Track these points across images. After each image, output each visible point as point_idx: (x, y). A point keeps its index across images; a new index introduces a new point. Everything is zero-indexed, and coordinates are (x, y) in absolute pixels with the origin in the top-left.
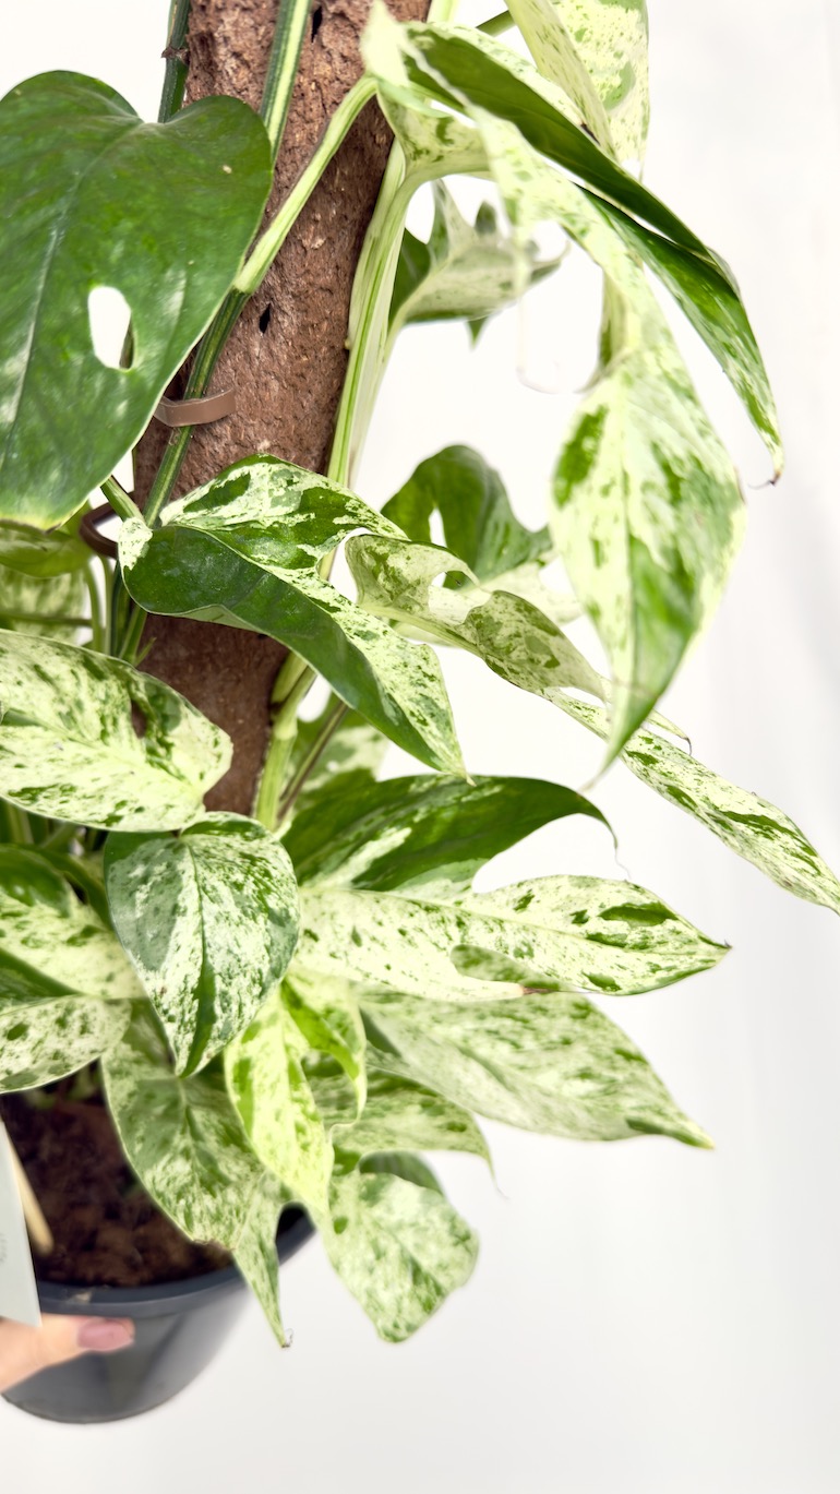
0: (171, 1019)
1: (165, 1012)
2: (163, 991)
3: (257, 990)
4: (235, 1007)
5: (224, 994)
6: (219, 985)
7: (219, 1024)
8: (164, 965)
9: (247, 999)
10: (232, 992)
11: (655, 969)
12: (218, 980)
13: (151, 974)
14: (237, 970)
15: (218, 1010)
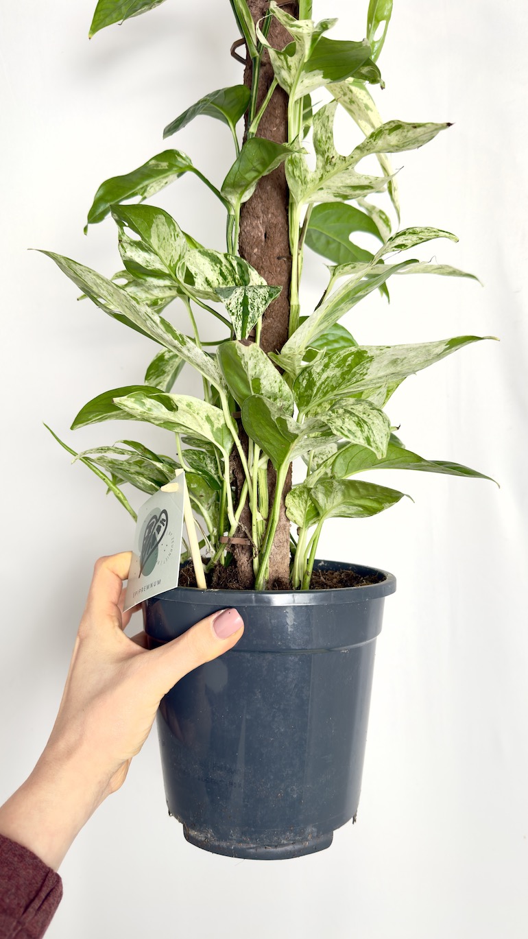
0: (233, 314)
1: (231, 312)
2: (230, 304)
3: (264, 302)
4: (256, 309)
5: (252, 304)
7: (250, 315)
8: (231, 297)
9: (260, 306)
10: (255, 304)
11: (421, 239)
12: (250, 300)
14: (256, 297)
15: (250, 309)
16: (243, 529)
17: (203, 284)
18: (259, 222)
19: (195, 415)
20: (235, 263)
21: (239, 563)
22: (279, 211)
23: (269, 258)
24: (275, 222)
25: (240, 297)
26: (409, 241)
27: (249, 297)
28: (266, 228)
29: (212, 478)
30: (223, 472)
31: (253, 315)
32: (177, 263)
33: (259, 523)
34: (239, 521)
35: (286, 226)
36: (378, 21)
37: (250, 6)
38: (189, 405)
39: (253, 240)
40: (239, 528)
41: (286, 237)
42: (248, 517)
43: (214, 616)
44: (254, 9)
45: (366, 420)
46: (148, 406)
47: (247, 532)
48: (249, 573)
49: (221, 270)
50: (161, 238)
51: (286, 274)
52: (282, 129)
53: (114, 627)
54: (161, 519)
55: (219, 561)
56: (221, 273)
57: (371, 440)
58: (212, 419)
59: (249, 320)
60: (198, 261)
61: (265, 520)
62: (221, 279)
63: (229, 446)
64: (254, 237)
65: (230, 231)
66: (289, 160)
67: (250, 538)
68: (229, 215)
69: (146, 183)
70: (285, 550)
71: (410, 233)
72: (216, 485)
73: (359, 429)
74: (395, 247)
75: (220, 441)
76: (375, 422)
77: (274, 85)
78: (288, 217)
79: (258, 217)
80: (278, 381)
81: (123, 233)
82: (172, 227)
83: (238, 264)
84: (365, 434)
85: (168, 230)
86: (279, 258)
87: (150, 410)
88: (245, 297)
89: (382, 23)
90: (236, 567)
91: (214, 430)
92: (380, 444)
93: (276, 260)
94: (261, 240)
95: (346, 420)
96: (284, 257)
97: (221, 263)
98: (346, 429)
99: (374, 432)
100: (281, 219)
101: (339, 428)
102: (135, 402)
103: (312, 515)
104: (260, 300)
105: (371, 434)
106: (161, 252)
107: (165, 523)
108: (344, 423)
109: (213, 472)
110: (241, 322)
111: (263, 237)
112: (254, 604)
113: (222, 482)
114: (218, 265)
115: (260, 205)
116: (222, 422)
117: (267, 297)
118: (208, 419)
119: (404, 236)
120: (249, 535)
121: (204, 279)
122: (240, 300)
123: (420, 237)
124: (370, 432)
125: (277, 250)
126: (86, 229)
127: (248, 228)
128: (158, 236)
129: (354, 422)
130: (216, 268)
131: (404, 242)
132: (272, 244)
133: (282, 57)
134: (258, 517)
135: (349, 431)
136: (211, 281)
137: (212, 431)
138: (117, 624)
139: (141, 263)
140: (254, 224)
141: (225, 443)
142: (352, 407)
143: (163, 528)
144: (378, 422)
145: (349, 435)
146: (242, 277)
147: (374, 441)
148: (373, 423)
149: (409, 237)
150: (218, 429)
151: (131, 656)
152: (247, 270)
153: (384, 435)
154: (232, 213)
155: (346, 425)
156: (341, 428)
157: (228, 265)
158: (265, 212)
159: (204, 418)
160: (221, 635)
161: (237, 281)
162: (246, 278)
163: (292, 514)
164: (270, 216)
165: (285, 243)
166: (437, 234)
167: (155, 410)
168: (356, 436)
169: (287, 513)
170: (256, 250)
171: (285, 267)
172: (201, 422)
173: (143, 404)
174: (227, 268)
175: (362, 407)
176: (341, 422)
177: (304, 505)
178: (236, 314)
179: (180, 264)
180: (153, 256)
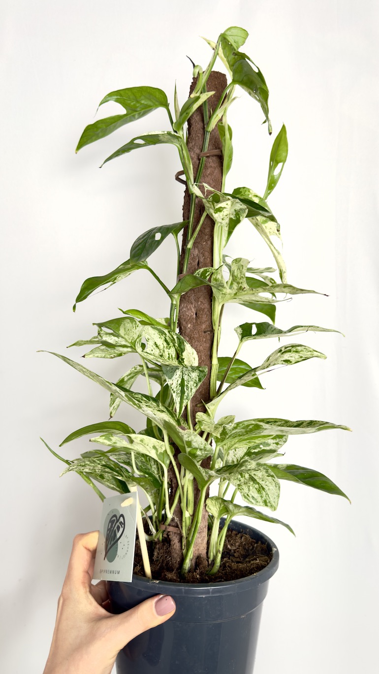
0: (174, 392)
1: (173, 390)
2: (172, 384)
3: (195, 385)
4: (190, 389)
5: (187, 385)
6: (186, 383)
7: (186, 394)
8: (173, 378)
9: (193, 388)
10: (189, 385)
11: (301, 357)
12: (186, 382)
13: (169, 380)
14: (190, 380)
15: (185, 390)
16: (176, 520)
17: (153, 346)
18: (192, 306)
19: (146, 446)
20: (175, 337)
21: (172, 543)
22: (206, 300)
23: (198, 332)
24: (203, 308)
25: (179, 379)
26: (293, 358)
27: (185, 379)
28: (197, 310)
29: (155, 479)
30: (163, 475)
31: (188, 394)
32: (136, 340)
33: (187, 518)
34: (173, 514)
35: (210, 310)
36: (277, 163)
37: (189, 151)
38: (142, 441)
39: (187, 318)
40: (173, 520)
41: (210, 317)
42: (180, 513)
43: (156, 599)
44: (192, 153)
45: (264, 486)
46: (114, 441)
47: (178, 523)
48: (179, 551)
49: (165, 338)
50: (127, 330)
51: (210, 342)
52: (209, 242)
53: (86, 592)
54: (120, 521)
55: (158, 539)
56: (166, 340)
57: (268, 501)
58: (157, 447)
59: (185, 397)
60: (150, 332)
61: (191, 516)
62: (165, 344)
63: (168, 462)
64: (188, 316)
65: (172, 314)
66: (214, 279)
67: (181, 529)
68: (172, 304)
69: (116, 276)
70: (204, 533)
71: (294, 351)
72: (158, 484)
73: (259, 495)
74: (284, 361)
75: (162, 459)
76: (270, 488)
77: (205, 215)
78: (212, 304)
79: (192, 303)
80: (204, 443)
81: (101, 330)
82: (134, 323)
83: (177, 337)
84: (263, 499)
85: (131, 325)
86: (205, 332)
87: (115, 443)
88: (183, 379)
89: (280, 165)
90: (170, 545)
91: (158, 453)
92: (273, 503)
93: (203, 334)
94: (193, 318)
95: (251, 488)
96: (208, 331)
97: (166, 334)
98: (250, 496)
99: (269, 496)
100: (206, 306)
101: (246, 495)
102: (105, 439)
103: (224, 511)
104: (192, 383)
105: (268, 498)
106: (126, 337)
107: (123, 526)
108: (249, 490)
109: (156, 472)
110: (179, 398)
111: (195, 316)
112: (184, 595)
113: (162, 482)
114: (164, 336)
115: (193, 295)
116: (164, 449)
117: (197, 380)
118: (154, 447)
119: (289, 353)
120: (180, 526)
121: (154, 343)
122: (179, 382)
123: (301, 355)
124: (267, 496)
125: (204, 326)
126: (74, 307)
127: (184, 309)
128: (125, 329)
129: (256, 489)
130: (162, 337)
131: (289, 359)
132: (200, 322)
133: (211, 203)
134: (187, 514)
135: (253, 497)
136: (158, 345)
137: (157, 454)
138: (88, 590)
139: (112, 343)
140: (189, 307)
141: (165, 461)
142: (255, 472)
143: (121, 530)
144: (272, 488)
145: (253, 501)
146: (180, 346)
147: (269, 502)
148: (269, 489)
149: (293, 354)
150: (160, 453)
151: (101, 618)
152: (183, 343)
153: (276, 497)
154: (174, 303)
155: (251, 492)
156: (248, 495)
157: (170, 337)
158: (197, 300)
159: (152, 447)
160: (160, 613)
161: (176, 347)
162: (182, 347)
163: (210, 509)
164: (199, 303)
165: (209, 321)
166: (312, 353)
167: (118, 442)
168: (257, 502)
169: (207, 508)
170: (189, 325)
171: (209, 337)
172: (149, 449)
173: (111, 440)
174: (169, 337)
175: (261, 473)
176: (247, 489)
177: (219, 505)
178: (176, 392)
179: (138, 340)
180: (120, 339)
